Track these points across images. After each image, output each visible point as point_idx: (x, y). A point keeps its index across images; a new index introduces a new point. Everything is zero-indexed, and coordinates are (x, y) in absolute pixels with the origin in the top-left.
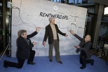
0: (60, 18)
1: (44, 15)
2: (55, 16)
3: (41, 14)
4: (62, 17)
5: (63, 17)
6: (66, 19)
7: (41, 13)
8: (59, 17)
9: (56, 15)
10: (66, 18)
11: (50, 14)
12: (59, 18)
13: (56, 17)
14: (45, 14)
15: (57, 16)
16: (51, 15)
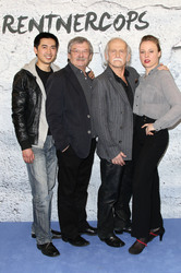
0: (104, 29)
1: (20, 26)
2: (77, 24)
3: (5, 25)
4: (112, 21)
5: (116, 21)
6: (137, 27)
7: (6, 18)
8: (96, 24)
9: (77, 16)
10: (137, 22)
11: (50, 17)
12: (95, 28)
13: (82, 26)
14: (26, 23)
15: (88, 22)
16: (54, 20)
